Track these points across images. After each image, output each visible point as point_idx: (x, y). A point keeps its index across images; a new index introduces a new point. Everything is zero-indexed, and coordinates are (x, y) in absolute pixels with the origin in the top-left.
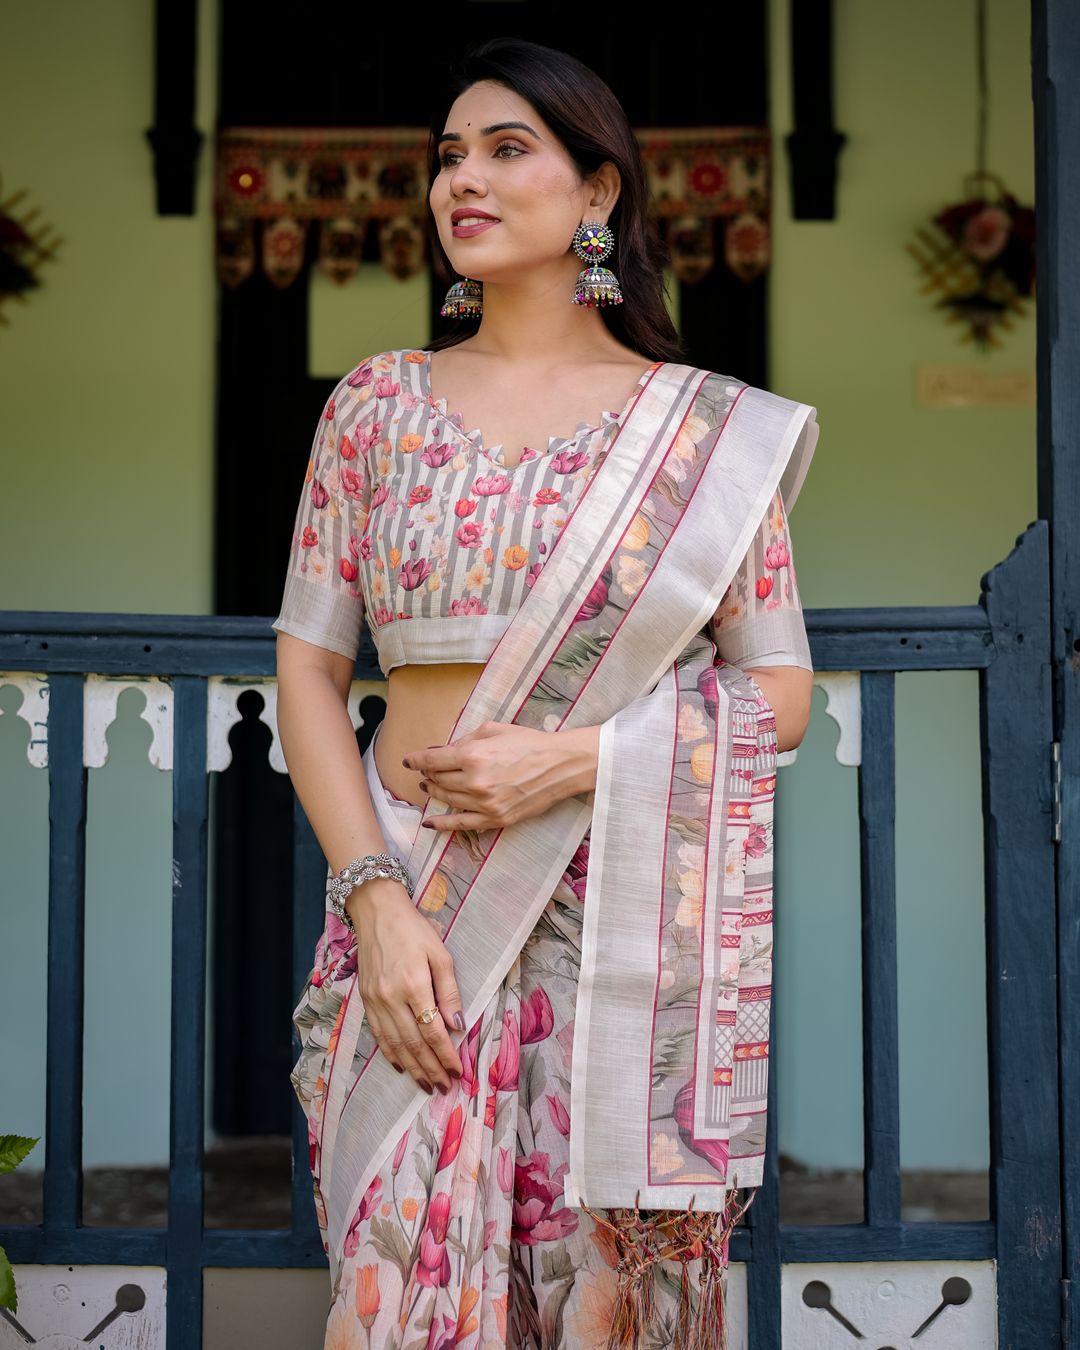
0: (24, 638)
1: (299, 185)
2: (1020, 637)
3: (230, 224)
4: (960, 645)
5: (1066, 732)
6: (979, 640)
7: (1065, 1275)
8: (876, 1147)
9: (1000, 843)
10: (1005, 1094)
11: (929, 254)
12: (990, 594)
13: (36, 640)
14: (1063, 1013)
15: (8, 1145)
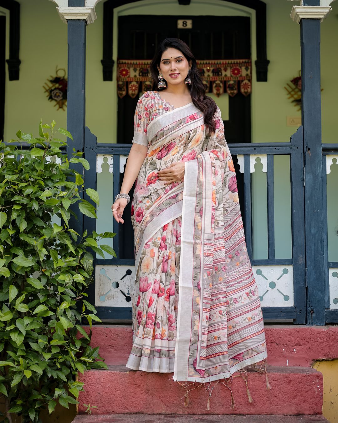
0: (108, 148)
1: (137, 73)
2: (297, 148)
3: (120, 83)
4: (286, 149)
5: (306, 165)
6: (290, 148)
7: (306, 267)
8: (270, 244)
9: (294, 186)
10: (294, 234)
11: (290, 90)
12: (291, 140)
13: (111, 149)
14: (305, 218)
15: (111, 234)
